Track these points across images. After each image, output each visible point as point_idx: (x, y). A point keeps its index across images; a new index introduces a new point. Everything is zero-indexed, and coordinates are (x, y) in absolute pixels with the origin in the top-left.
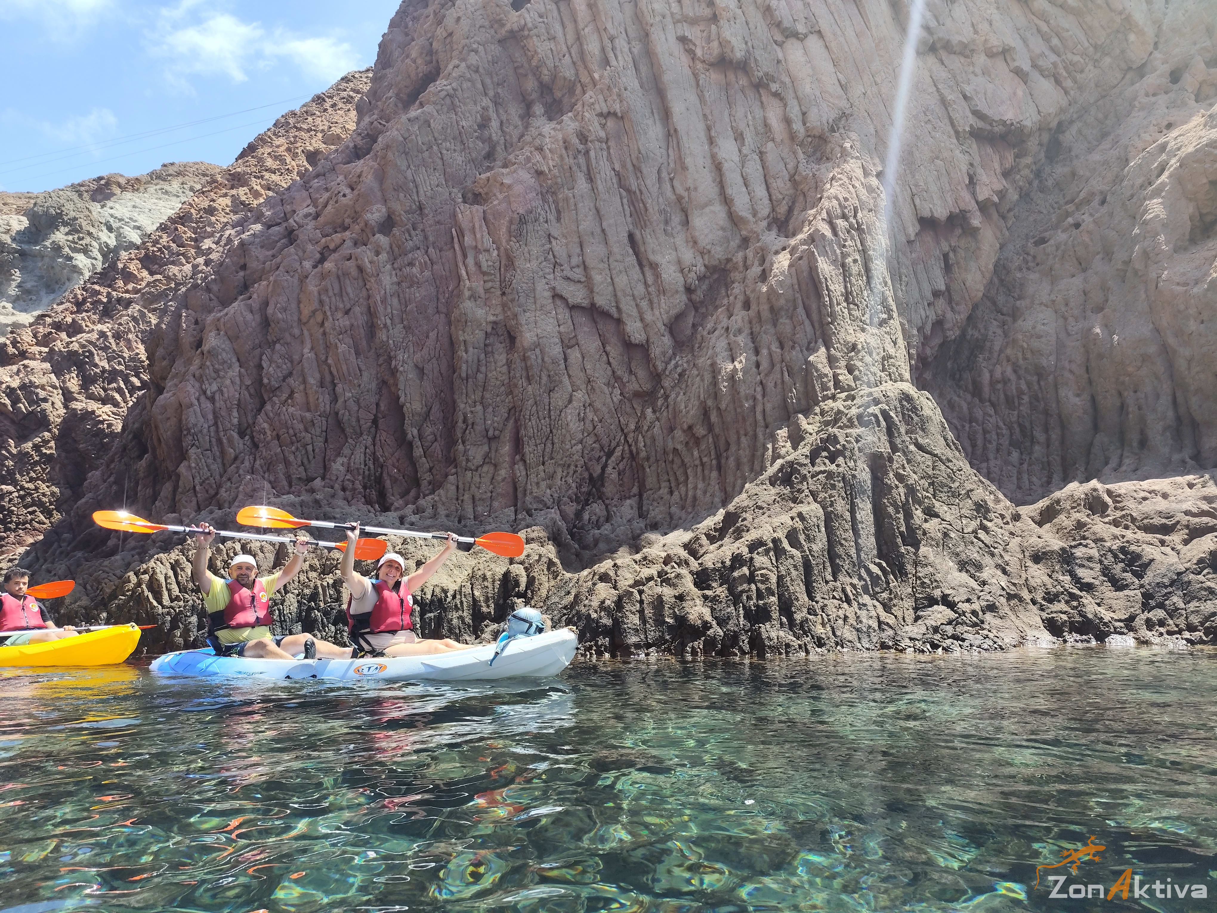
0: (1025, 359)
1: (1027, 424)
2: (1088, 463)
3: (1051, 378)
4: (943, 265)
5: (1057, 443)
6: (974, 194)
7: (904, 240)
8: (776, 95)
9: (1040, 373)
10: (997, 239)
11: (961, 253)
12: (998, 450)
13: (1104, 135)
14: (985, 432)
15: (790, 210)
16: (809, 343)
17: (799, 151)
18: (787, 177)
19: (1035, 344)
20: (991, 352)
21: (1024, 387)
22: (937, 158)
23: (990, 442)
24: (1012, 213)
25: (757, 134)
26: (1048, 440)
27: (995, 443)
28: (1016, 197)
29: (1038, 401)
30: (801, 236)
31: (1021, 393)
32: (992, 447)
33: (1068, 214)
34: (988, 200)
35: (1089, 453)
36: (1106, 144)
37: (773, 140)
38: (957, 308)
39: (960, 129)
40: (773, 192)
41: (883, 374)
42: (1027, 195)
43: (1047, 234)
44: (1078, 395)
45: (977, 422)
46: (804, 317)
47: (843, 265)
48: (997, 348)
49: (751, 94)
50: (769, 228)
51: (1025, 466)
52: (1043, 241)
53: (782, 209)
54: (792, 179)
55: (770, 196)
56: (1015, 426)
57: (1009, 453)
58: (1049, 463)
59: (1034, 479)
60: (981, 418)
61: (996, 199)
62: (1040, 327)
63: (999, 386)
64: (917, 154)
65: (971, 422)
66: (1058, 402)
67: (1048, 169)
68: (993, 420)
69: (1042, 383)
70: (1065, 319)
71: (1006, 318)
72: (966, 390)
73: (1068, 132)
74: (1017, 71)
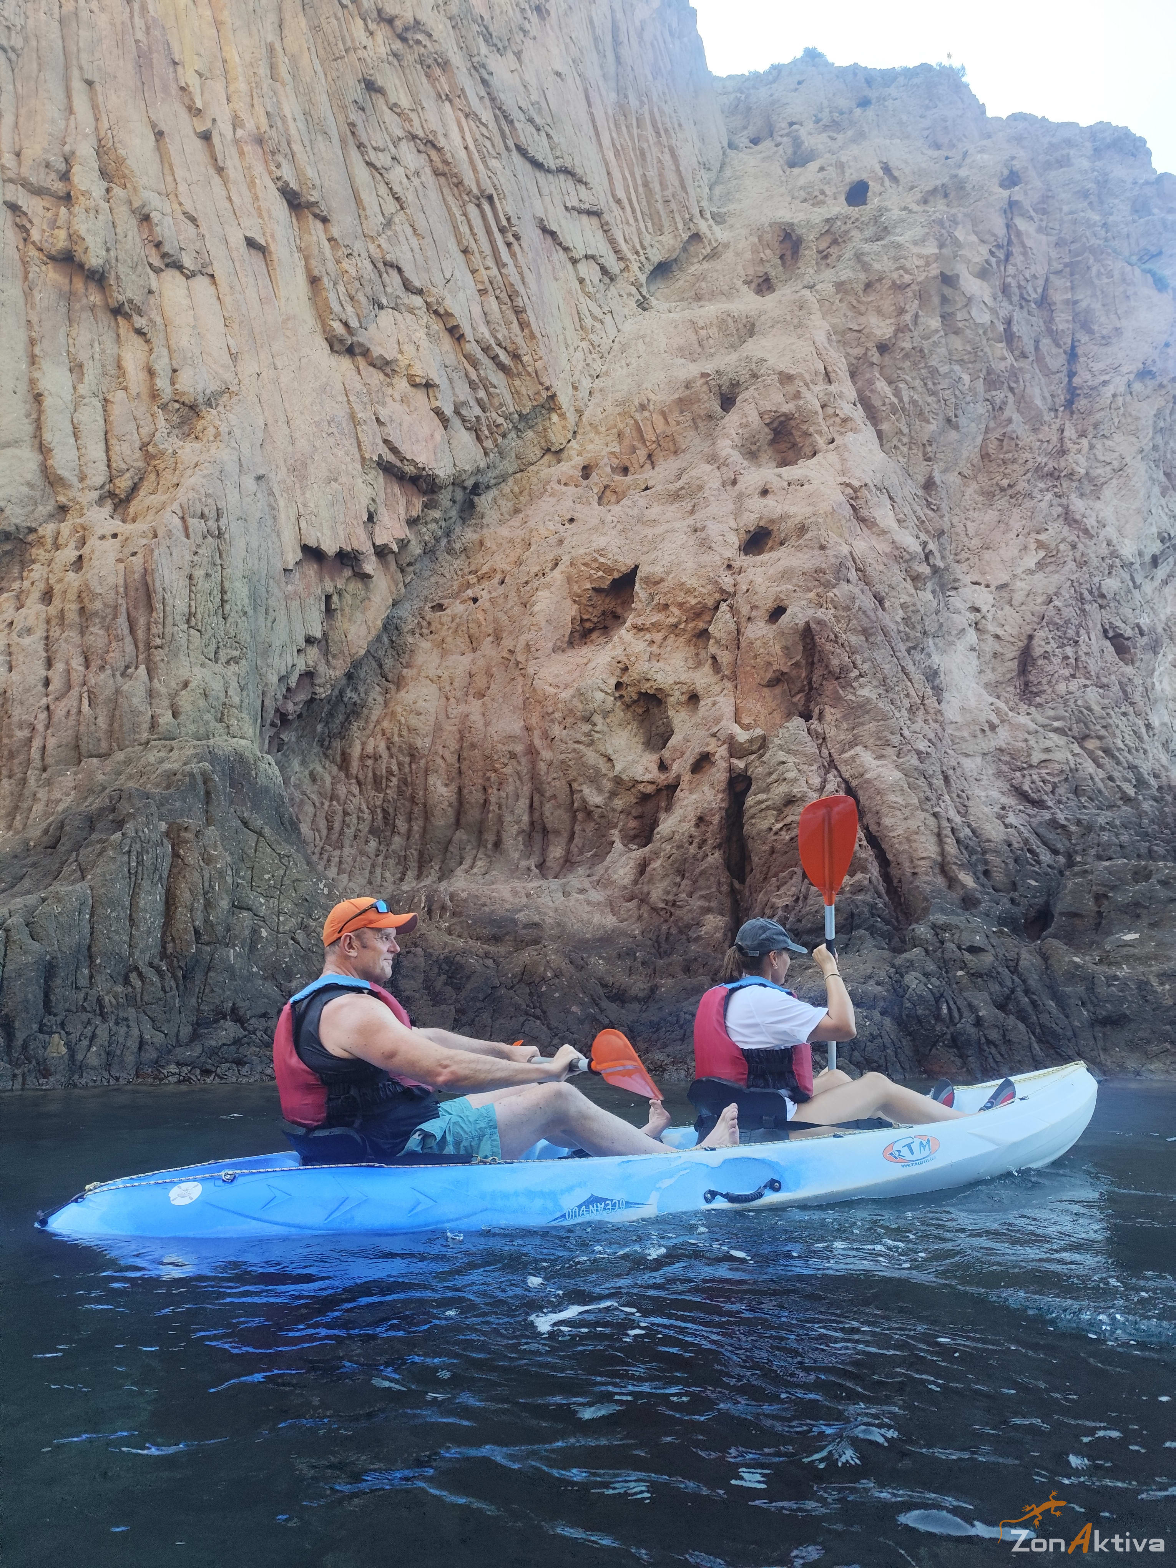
0: (400, 736)
1: (391, 810)
2: (443, 862)
3: (423, 761)
4: (323, 608)
5: (417, 836)
6: (371, 535)
7: (280, 566)
8: (140, 332)
9: (413, 754)
10: (391, 593)
11: (348, 598)
12: (355, 837)
13: (517, 511)
14: (346, 813)
15: (135, 488)
16: (127, 667)
17: (161, 415)
18: (138, 444)
19: (414, 721)
20: (367, 722)
21: (395, 768)
22: (335, 480)
23: (348, 826)
24: (411, 569)
25: (104, 374)
26: (410, 830)
27: (353, 829)
28: (418, 551)
29: (406, 786)
30: (141, 526)
31: (390, 773)
32: (349, 832)
33: (469, 585)
34: (386, 545)
35: (446, 850)
36: (516, 521)
37: (126, 389)
38: (334, 662)
39: (367, 456)
40: (114, 457)
41: (218, 725)
42: (433, 551)
43: (445, 602)
44: (446, 785)
45: (338, 801)
46: (126, 631)
47: (190, 577)
48: (374, 718)
49: (105, 318)
50: (100, 502)
51: (381, 858)
52: (440, 607)
53: (123, 484)
54: (144, 447)
55: (109, 460)
56: (379, 811)
57: (367, 842)
58: (405, 857)
59: (387, 874)
60: (343, 797)
61: (395, 548)
62: (421, 703)
63: (369, 762)
64: (311, 469)
65: (331, 800)
66: (426, 790)
67: (458, 530)
68: (356, 801)
69: (414, 766)
70: (448, 699)
71: (390, 685)
72: (333, 761)
73: (483, 497)
74: (438, 412)
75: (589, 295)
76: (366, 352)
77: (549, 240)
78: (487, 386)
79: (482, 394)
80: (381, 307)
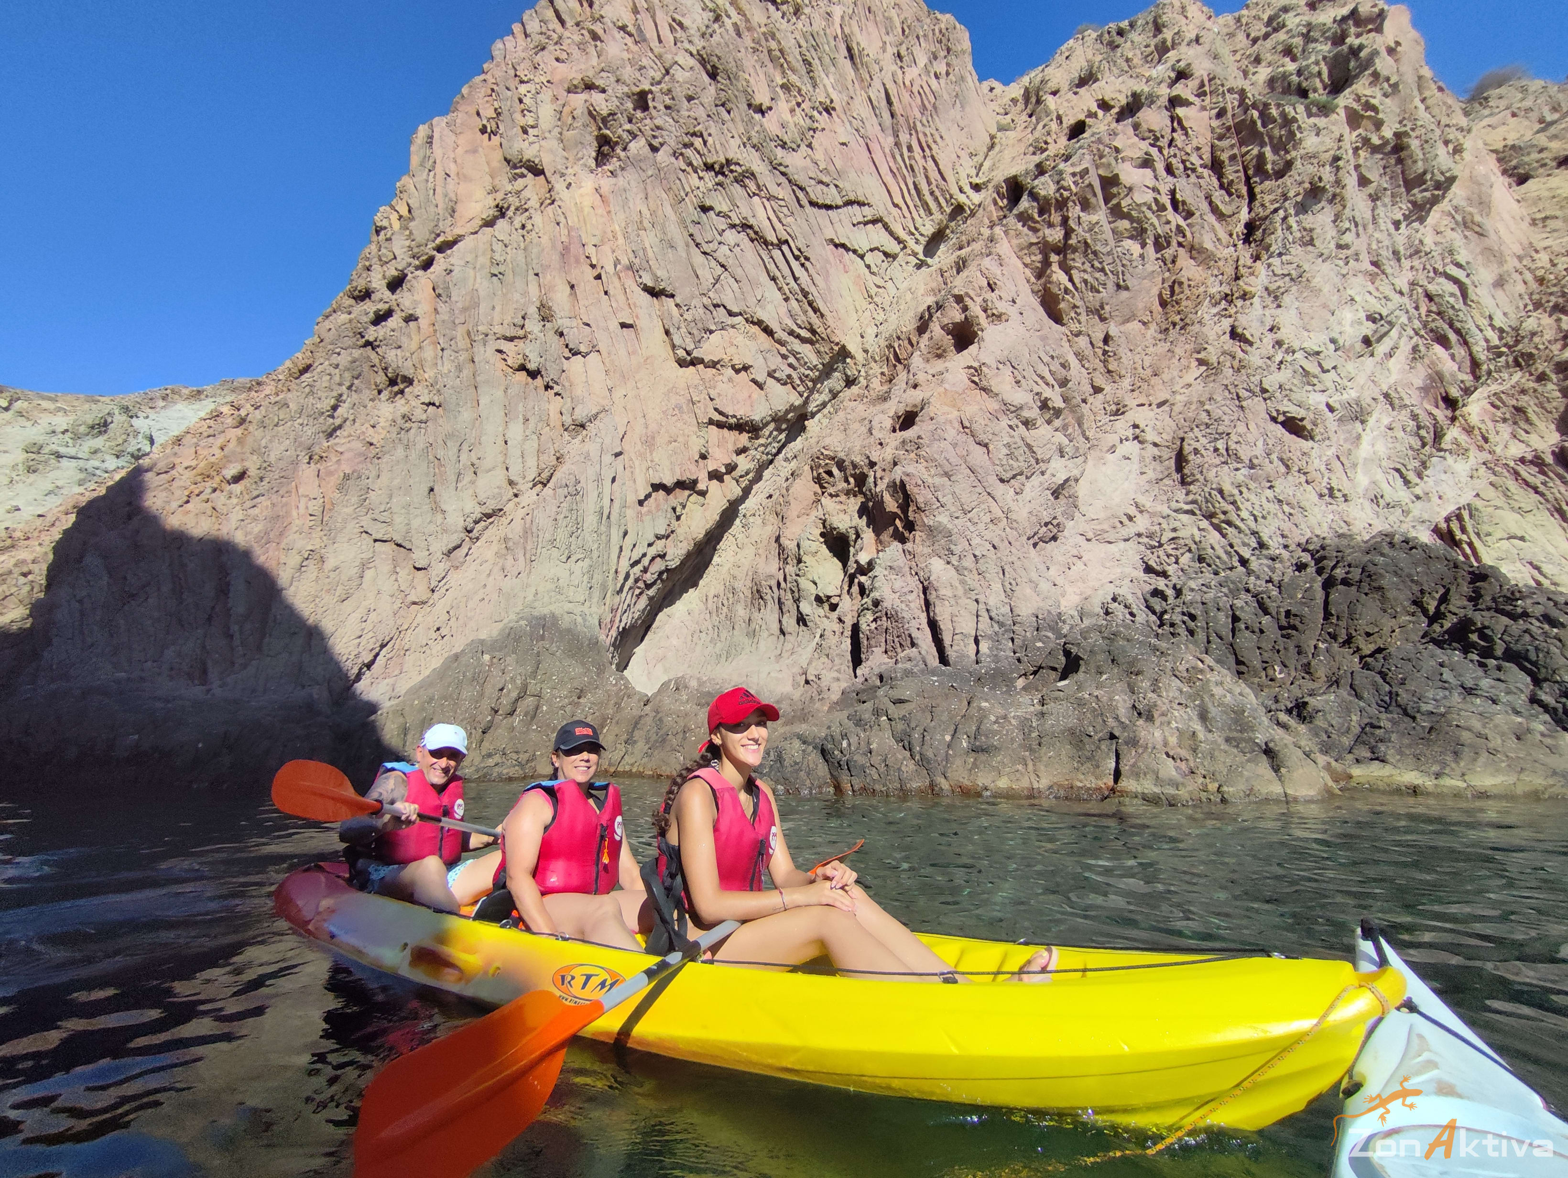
4: (669, 516)
6: (704, 466)
7: (632, 499)
8: (558, 394)
11: (690, 506)
15: (550, 476)
17: (565, 434)
18: (553, 453)
22: (676, 441)
25: (539, 420)
34: (717, 470)
37: (549, 426)
38: (679, 545)
39: (701, 420)
40: (541, 463)
49: (542, 392)
50: (534, 486)
55: (539, 465)
61: (723, 470)
73: (810, 420)
74: (754, 381)
75: (873, 273)
76: (701, 361)
77: (841, 250)
78: (795, 354)
79: (792, 360)
80: (711, 332)
